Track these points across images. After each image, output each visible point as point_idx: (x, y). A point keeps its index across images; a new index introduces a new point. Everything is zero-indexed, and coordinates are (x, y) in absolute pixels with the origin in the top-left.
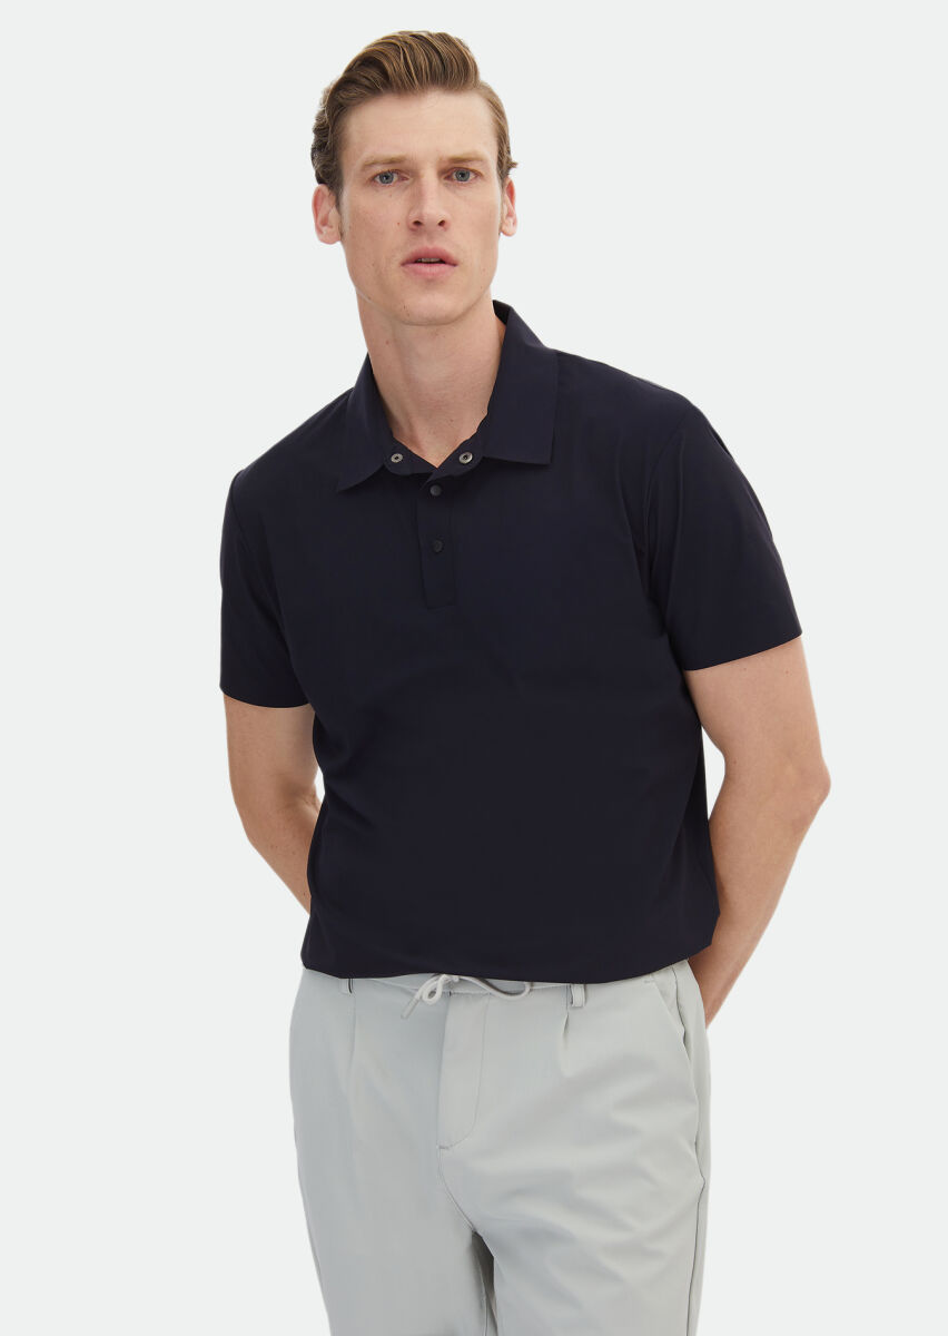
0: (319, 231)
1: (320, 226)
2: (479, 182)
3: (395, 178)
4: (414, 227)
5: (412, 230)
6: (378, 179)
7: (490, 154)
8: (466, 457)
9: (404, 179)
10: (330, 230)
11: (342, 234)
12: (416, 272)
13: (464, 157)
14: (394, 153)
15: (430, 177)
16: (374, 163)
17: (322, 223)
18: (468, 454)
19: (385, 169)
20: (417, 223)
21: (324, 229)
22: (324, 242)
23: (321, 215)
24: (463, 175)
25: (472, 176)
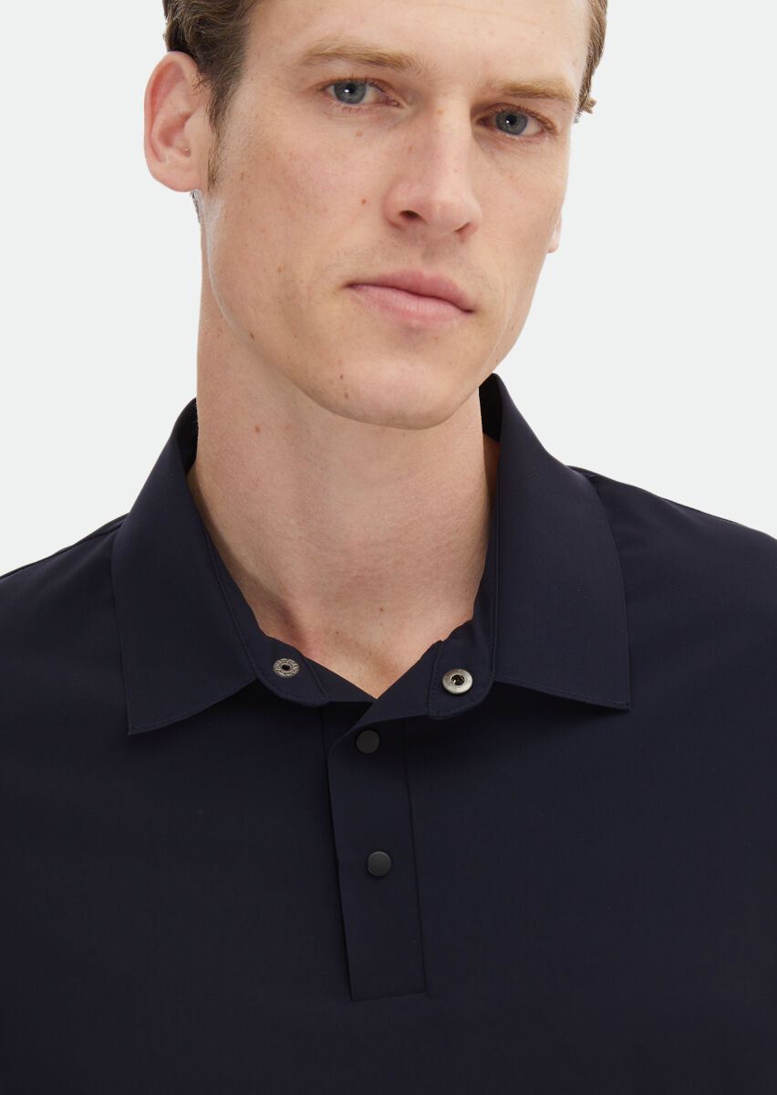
0: (153, 152)
1: (160, 146)
2: (546, 144)
3: (370, 95)
4: (400, 220)
5: (394, 225)
6: (331, 90)
7: (575, 86)
8: (459, 681)
9: (387, 102)
10: (184, 160)
11: (212, 179)
12: (385, 306)
13: (540, 87)
14: (387, 44)
15: (454, 118)
16: (339, 55)
17: (162, 136)
18: (460, 672)
19: (360, 72)
20: (410, 215)
21: (170, 154)
22: (156, 176)
23: (161, 119)
24: (513, 120)
25: (532, 128)
